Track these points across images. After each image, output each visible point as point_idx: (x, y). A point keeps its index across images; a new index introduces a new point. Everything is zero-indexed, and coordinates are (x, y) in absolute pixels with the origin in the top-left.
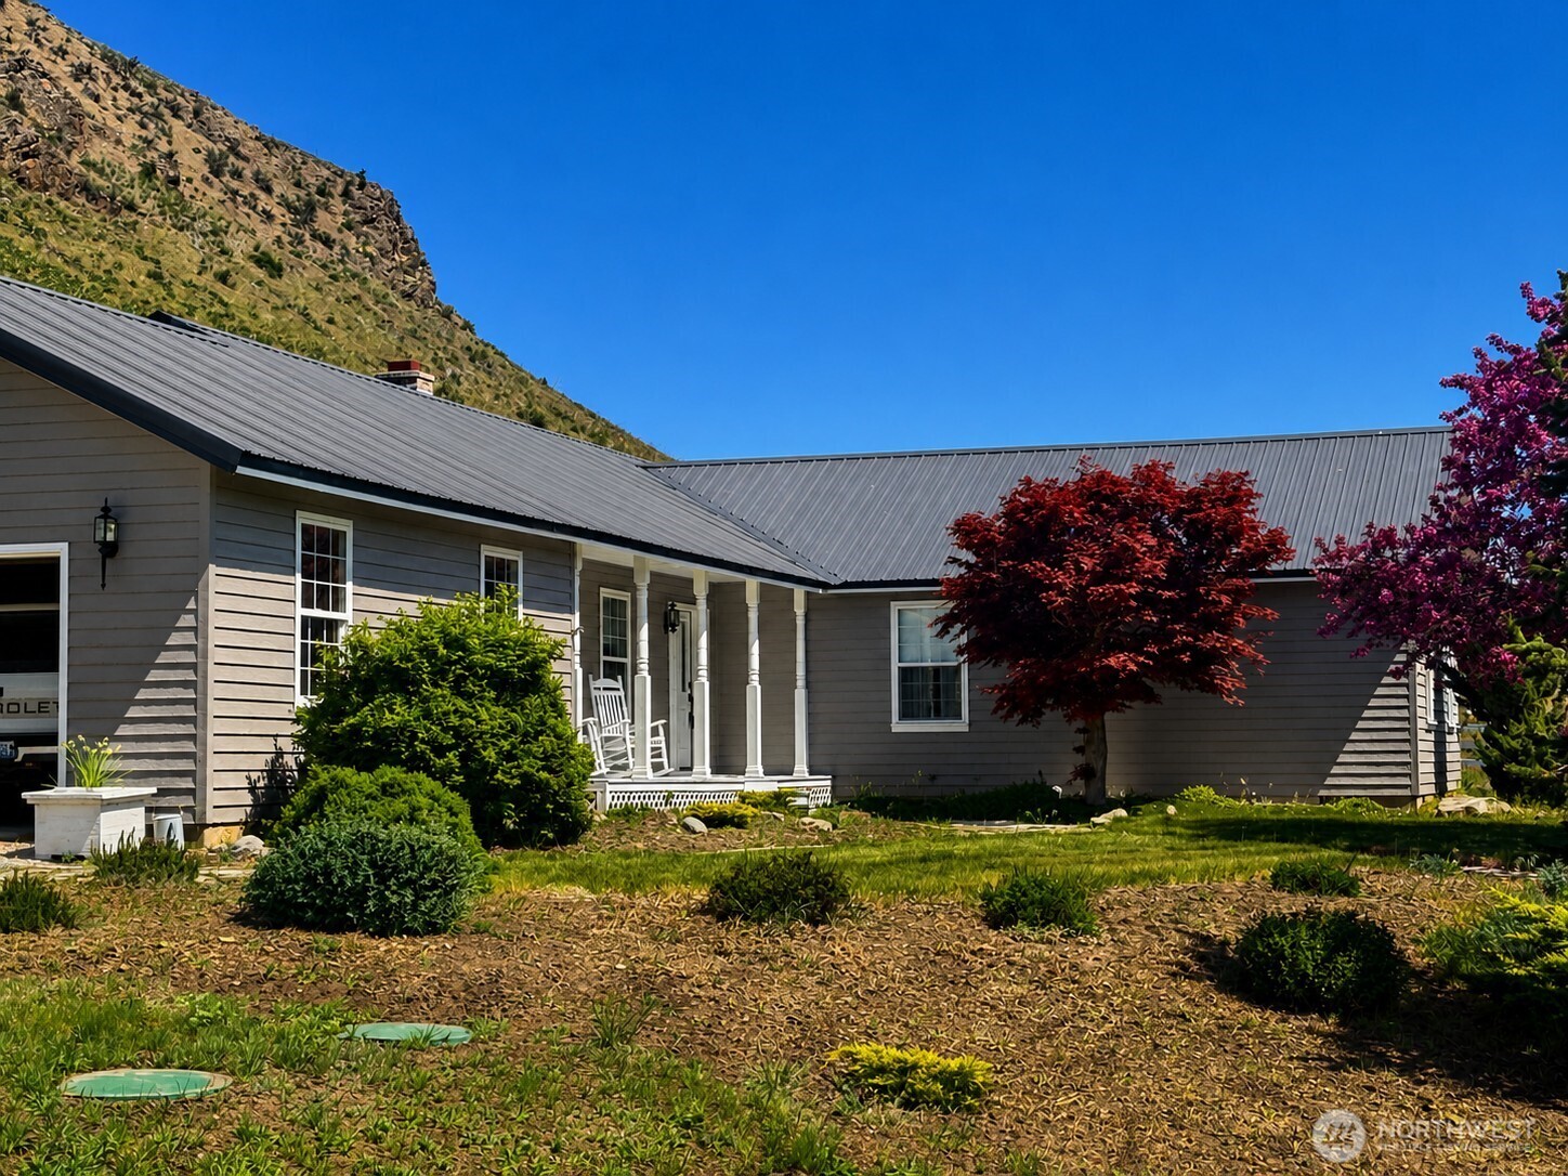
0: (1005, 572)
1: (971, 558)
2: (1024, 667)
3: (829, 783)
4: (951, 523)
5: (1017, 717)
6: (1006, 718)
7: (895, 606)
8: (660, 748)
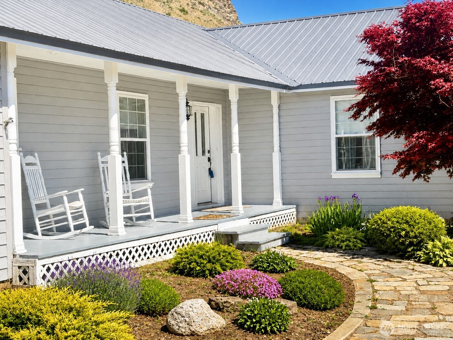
0: (401, 66)
1: (376, 59)
2: (418, 138)
3: (294, 210)
4: (361, 32)
5: (412, 175)
6: (404, 176)
7: (333, 99)
8: (148, 205)
